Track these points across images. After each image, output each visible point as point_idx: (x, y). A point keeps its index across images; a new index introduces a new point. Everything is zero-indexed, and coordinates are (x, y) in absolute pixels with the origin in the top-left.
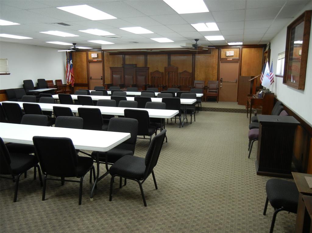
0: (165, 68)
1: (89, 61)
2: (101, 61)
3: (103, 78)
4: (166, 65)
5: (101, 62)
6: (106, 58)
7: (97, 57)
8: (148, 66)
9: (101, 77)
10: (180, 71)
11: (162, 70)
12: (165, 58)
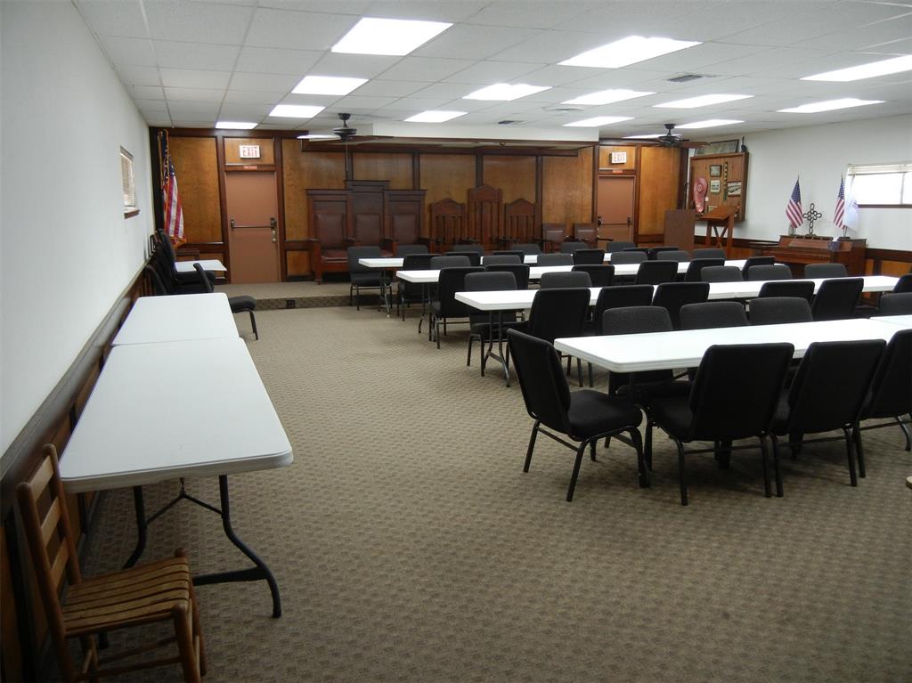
0: (469, 191)
1: (228, 169)
2: (273, 169)
3: (280, 224)
4: (470, 183)
5: (272, 172)
6: (290, 161)
7: (258, 156)
8: (422, 187)
9: (272, 219)
10: (507, 199)
11: (461, 198)
12: (468, 164)
